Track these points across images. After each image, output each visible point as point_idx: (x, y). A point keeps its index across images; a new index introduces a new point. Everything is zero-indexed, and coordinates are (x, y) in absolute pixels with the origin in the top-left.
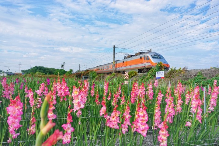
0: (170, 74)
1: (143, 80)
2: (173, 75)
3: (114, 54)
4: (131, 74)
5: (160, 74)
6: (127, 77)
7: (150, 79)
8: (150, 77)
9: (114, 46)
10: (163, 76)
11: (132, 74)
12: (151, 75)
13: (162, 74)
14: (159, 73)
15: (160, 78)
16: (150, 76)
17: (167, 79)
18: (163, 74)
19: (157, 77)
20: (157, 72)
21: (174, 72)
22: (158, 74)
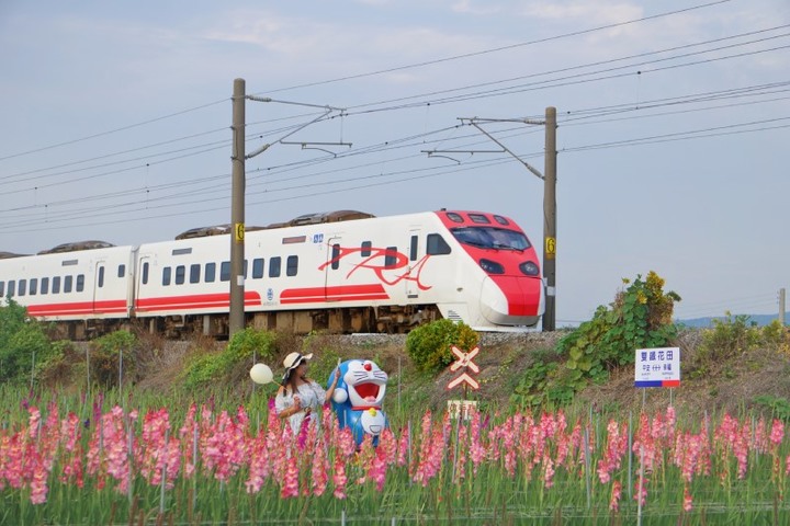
0: (714, 357)
1: (533, 390)
2: (729, 363)
3: (240, 158)
4: (434, 348)
5: (657, 362)
6: (465, 377)
7: (582, 386)
8: (586, 374)
9: (240, 85)
10: (676, 375)
11: (439, 344)
12: (594, 356)
13: (666, 362)
14: (653, 357)
15: (658, 384)
16: (587, 367)
17: (695, 389)
18: (676, 364)
19: (639, 377)
20: (639, 352)
21: (733, 345)
22: (648, 362)
